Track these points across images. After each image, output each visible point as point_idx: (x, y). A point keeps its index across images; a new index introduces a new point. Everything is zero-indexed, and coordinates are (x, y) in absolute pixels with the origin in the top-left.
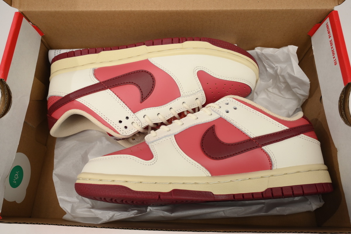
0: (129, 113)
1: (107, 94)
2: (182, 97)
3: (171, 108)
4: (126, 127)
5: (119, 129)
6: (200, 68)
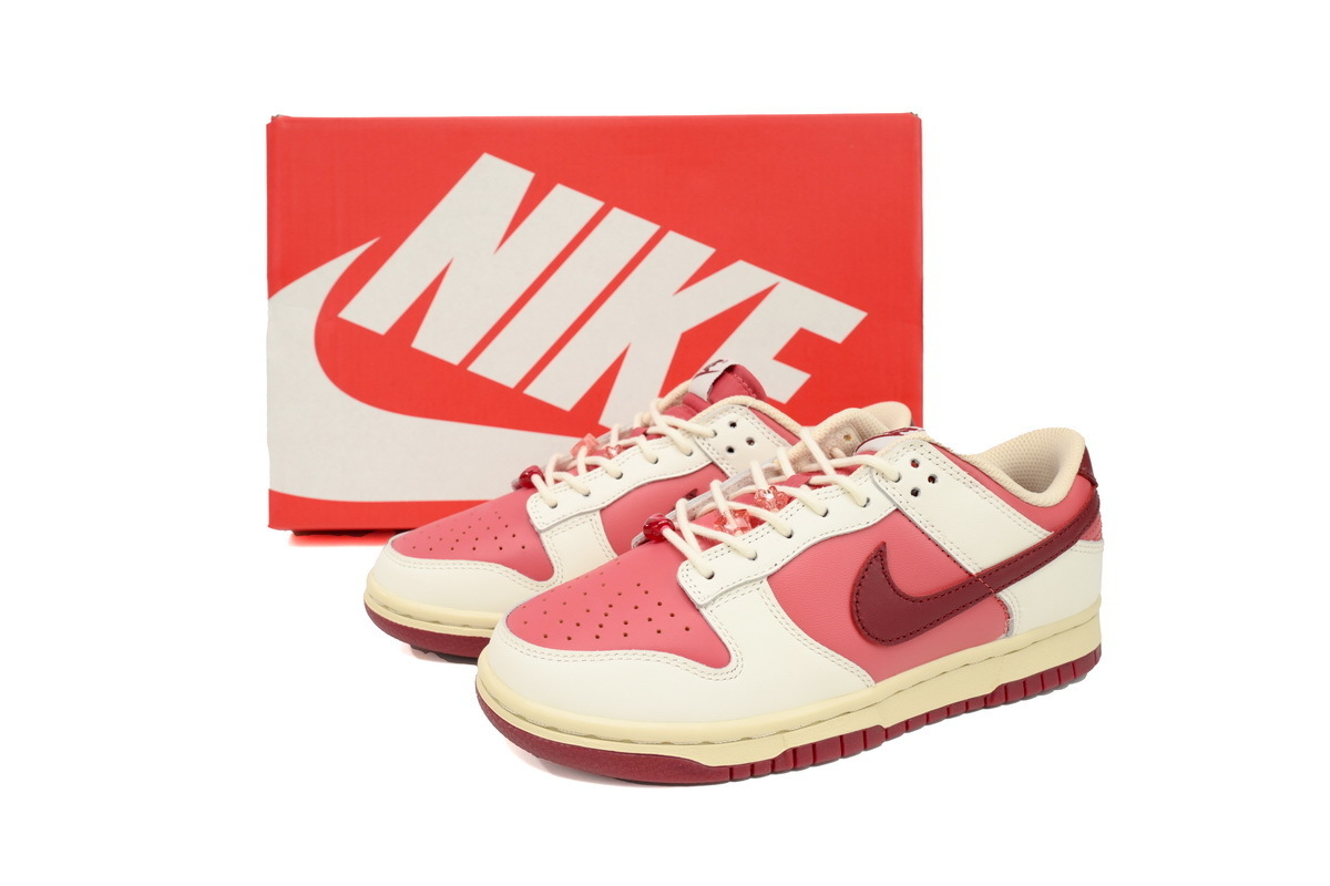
0: (913, 509)
1: (977, 557)
2: (763, 577)
3: (790, 537)
4: (915, 464)
5: (934, 459)
6: (724, 676)
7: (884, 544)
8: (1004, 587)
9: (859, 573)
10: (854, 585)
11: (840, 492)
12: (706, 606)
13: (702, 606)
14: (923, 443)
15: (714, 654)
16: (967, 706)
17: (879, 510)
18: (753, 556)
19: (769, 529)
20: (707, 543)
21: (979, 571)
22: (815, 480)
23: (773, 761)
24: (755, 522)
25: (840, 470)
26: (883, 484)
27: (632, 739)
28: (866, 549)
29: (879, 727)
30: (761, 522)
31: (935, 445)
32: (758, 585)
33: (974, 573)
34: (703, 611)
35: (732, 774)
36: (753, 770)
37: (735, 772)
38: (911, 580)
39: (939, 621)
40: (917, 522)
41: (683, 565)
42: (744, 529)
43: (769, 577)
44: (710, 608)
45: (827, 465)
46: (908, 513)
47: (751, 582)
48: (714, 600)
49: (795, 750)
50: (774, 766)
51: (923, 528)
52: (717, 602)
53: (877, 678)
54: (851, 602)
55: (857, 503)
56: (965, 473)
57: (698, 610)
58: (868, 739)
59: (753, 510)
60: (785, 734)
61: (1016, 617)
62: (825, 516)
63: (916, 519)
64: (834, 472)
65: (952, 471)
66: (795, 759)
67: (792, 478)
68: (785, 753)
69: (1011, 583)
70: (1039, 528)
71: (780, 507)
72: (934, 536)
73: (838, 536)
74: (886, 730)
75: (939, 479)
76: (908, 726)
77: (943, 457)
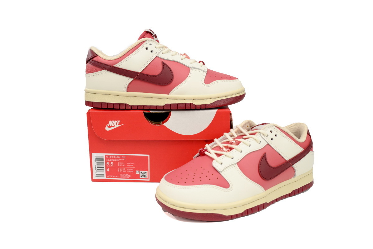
0: (272, 143)
3: (241, 152)
4: (271, 132)
5: (276, 130)
6: (228, 191)
7: (265, 153)
8: (294, 164)
9: (260, 161)
10: (259, 164)
11: (253, 140)
12: (221, 172)
13: (220, 172)
14: (273, 126)
15: (225, 184)
16: (285, 197)
17: (263, 144)
18: (232, 158)
19: (236, 150)
20: (219, 155)
21: (288, 160)
22: (244, 137)
23: (242, 213)
24: (231, 149)
25: (250, 134)
26: (264, 137)
27: (205, 209)
28: (261, 155)
29: (266, 203)
30: (233, 149)
31: (276, 126)
32: (234, 165)
33: (287, 160)
34: (221, 173)
35: (232, 217)
36: (237, 216)
37: (233, 217)
38: (273, 163)
39: (280, 173)
40: (273, 147)
41: (214, 161)
42: (228, 151)
43: (237, 163)
44: (222, 172)
45: (247, 133)
46: (271, 145)
47: (232, 165)
48: (223, 170)
49: (247, 210)
50: (242, 215)
51: (274, 148)
52: (224, 171)
53: (266, 189)
54: (258, 169)
55: (258, 142)
56: (284, 134)
57: (219, 173)
58: (264, 206)
59: (230, 146)
60: (245, 206)
61: (296, 172)
62: (250, 146)
63: (273, 146)
64: (249, 135)
65: (280, 133)
66: (248, 212)
67: (237, 137)
68: (245, 211)
69: (296, 163)
70: (301, 148)
71: (237, 145)
72: (277, 150)
73: (254, 152)
74: (268, 204)
75: (277, 135)
76: (272, 202)
77: (278, 130)
